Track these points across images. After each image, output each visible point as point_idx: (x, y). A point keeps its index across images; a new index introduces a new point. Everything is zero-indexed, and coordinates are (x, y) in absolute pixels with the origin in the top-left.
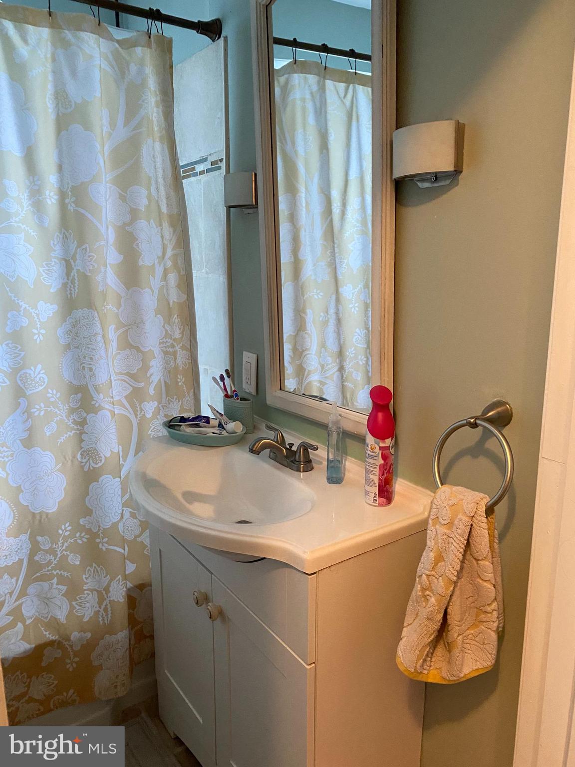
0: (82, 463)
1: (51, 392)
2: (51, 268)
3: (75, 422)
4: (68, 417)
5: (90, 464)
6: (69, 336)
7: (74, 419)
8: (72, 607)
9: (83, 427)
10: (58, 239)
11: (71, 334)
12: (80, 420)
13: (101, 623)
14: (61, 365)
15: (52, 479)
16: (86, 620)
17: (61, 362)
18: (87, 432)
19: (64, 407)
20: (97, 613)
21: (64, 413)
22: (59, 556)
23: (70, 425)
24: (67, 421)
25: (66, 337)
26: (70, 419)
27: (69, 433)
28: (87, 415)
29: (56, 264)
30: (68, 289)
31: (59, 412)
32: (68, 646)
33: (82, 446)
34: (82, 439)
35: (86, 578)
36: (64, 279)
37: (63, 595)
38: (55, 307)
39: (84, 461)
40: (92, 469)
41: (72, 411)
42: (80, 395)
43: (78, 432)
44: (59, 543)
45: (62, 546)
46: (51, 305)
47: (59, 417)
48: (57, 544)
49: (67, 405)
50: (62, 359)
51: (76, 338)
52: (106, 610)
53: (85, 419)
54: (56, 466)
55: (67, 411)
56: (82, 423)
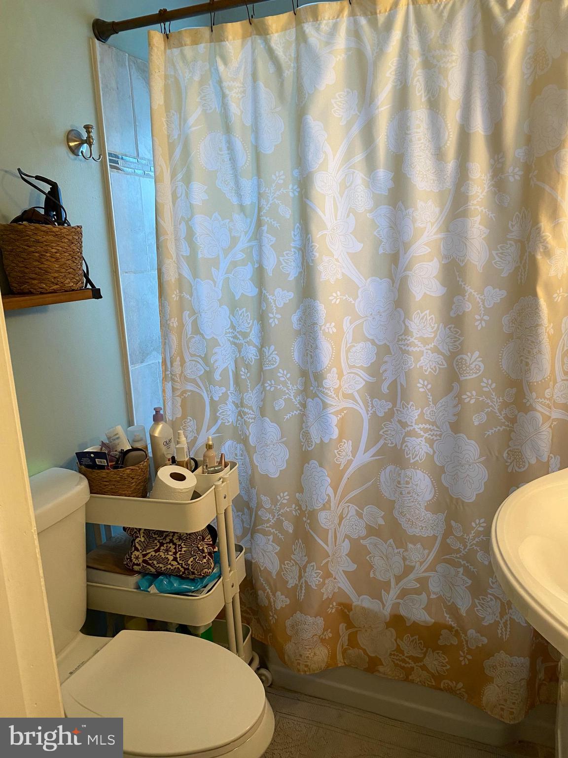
0: (507, 462)
1: (486, 382)
2: (505, 251)
3: (506, 417)
4: (500, 411)
5: (514, 466)
6: (513, 325)
7: (506, 414)
8: (474, 605)
9: (513, 425)
10: (517, 219)
11: (516, 322)
12: (511, 417)
13: (500, 635)
14: (501, 355)
15: (473, 469)
16: (485, 624)
17: (501, 352)
18: (516, 431)
19: (498, 399)
20: (497, 623)
21: (497, 405)
22: (468, 548)
23: (502, 419)
24: (498, 414)
25: (511, 325)
26: (503, 413)
27: (499, 428)
28: (518, 413)
29: (511, 247)
30: (519, 273)
31: (491, 404)
32: (464, 640)
33: (510, 445)
34: (511, 438)
35: (492, 582)
36: (517, 262)
37: (466, 587)
38: (504, 293)
39: (509, 461)
40: (514, 471)
41: (505, 405)
42: (515, 390)
43: (508, 429)
44: (471, 536)
45: (474, 539)
46: (500, 290)
47: (491, 408)
48: (468, 535)
49: (501, 398)
50: (503, 348)
51: (519, 327)
52: (505, 624)
53: (516, 416)
54: (479, 458)
55: (500, 404)
56: (513, 420)
